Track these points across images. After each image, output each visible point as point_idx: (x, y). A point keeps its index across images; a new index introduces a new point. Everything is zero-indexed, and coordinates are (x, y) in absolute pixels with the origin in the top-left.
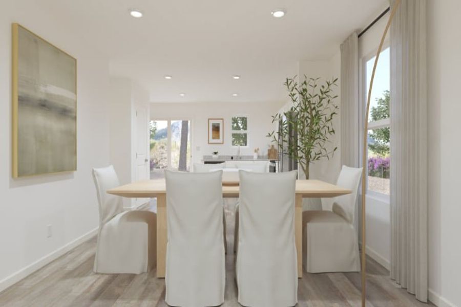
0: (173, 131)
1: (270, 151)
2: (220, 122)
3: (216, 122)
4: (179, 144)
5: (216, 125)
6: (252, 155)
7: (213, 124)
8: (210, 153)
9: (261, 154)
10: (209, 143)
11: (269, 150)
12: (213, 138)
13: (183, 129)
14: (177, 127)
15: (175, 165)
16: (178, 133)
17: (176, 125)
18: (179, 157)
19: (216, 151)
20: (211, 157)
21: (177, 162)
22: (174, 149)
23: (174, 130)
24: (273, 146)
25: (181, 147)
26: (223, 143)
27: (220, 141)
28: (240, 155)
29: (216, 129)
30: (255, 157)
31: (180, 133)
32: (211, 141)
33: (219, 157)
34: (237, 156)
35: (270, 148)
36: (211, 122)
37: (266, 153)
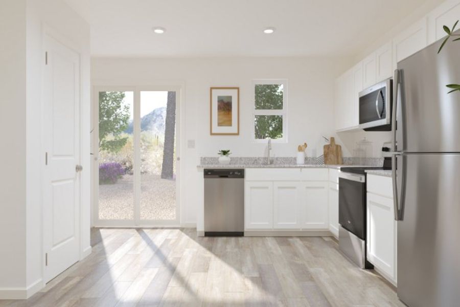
0: (155, 121)
1: (327, 148)
2: (233, 94)
3: (224, 93)
4: (162, 139)
5: (226, 101)
6: (293, 156)
7: (219, 97)
8: (215, 153)
9: (310, 155)
10: (212, 134)
11: (325, 147)
12: (220, 124)
13: (168, 117)
14: (160, 115)
15: (157, 169)
16: (161, 125)
17: (158, 113)
18: (162, 158)
19: (225, 149)
20: (215, 160)
21: (159, 166)
22: (156, 147)
23: (155, 119)
24: (332, 139)
25: (165, 144)
26: (238, 134)
27: (233, 129)
28: (271, 155)
29: (225, 106)
30: (300, 160)
31: (164, 123)
32: (217, 129)
33: (232, 159)
34: (265, 158)
35: (328, 143)
36: (217, 94)
37: (320, 153)
